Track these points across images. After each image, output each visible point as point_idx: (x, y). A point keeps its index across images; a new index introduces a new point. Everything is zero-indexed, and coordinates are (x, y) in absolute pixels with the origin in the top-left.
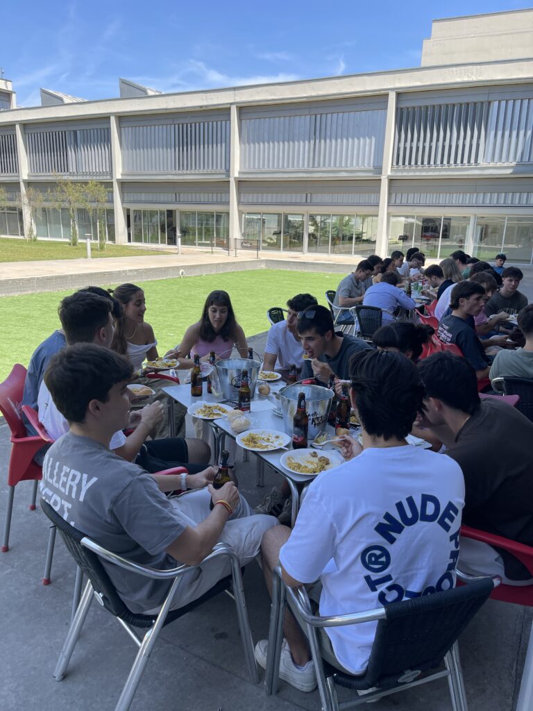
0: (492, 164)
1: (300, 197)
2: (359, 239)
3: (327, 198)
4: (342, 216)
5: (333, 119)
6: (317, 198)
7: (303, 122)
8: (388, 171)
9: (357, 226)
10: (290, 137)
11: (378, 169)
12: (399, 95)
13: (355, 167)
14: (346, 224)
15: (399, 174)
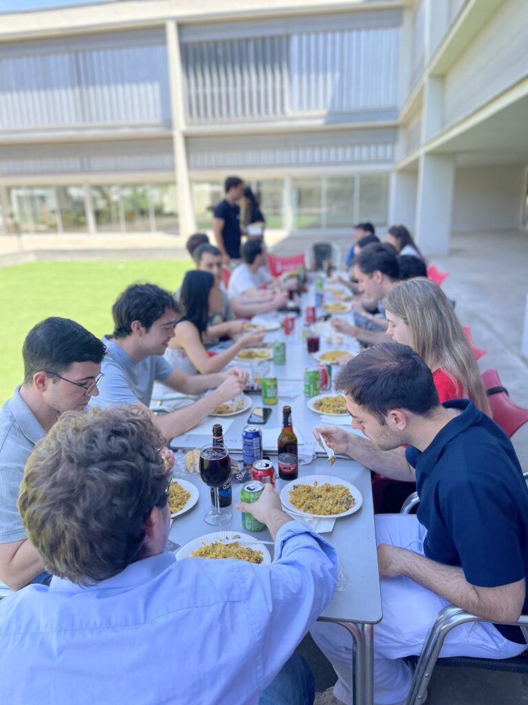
0: (300, 114)
1: (75, 163)
2: (159, 212)
3: (109, 162)
4: (134, 186)
5: (100, 58)
6: (97, 162)
7: (60, 62)
8: (181, 125)
9: (154, 197)
10: (47, 84)
11: (168, 123)
12: (181, 27)
13: (138, 121)
14: (143, 196)
15: (197, 129)
